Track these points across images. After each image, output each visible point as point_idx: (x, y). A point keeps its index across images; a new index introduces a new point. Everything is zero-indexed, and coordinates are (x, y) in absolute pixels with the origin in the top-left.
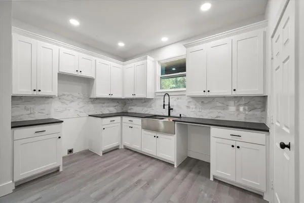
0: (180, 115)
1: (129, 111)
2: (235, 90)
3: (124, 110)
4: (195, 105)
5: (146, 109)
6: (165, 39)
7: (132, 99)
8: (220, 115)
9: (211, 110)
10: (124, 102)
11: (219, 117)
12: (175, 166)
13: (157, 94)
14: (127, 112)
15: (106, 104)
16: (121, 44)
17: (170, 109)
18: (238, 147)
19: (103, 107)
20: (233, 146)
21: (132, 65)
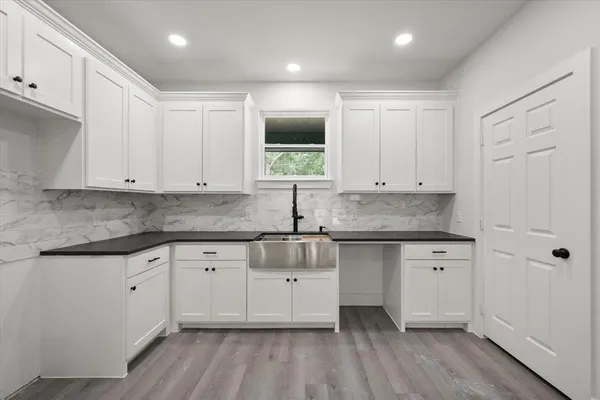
0: (321, 228)
1: (166, 229)
2: (421, 184)
3: (149, 226)
4: (347, 208)
5: (226, 219)
6: (293, 68)
7: (194, 196)
8: (386, 223)
9: (372, 217)
10: (147, 202)
11: (386, 227)
12: (337, 330)
13: (260, 186)
14: (162, 232)
15: (98, 211)
16: (178, 40)
17: (296, 217)
18: (442, 269)
19: (89, 219)
20: (435, 269)
21: (197, 105)
